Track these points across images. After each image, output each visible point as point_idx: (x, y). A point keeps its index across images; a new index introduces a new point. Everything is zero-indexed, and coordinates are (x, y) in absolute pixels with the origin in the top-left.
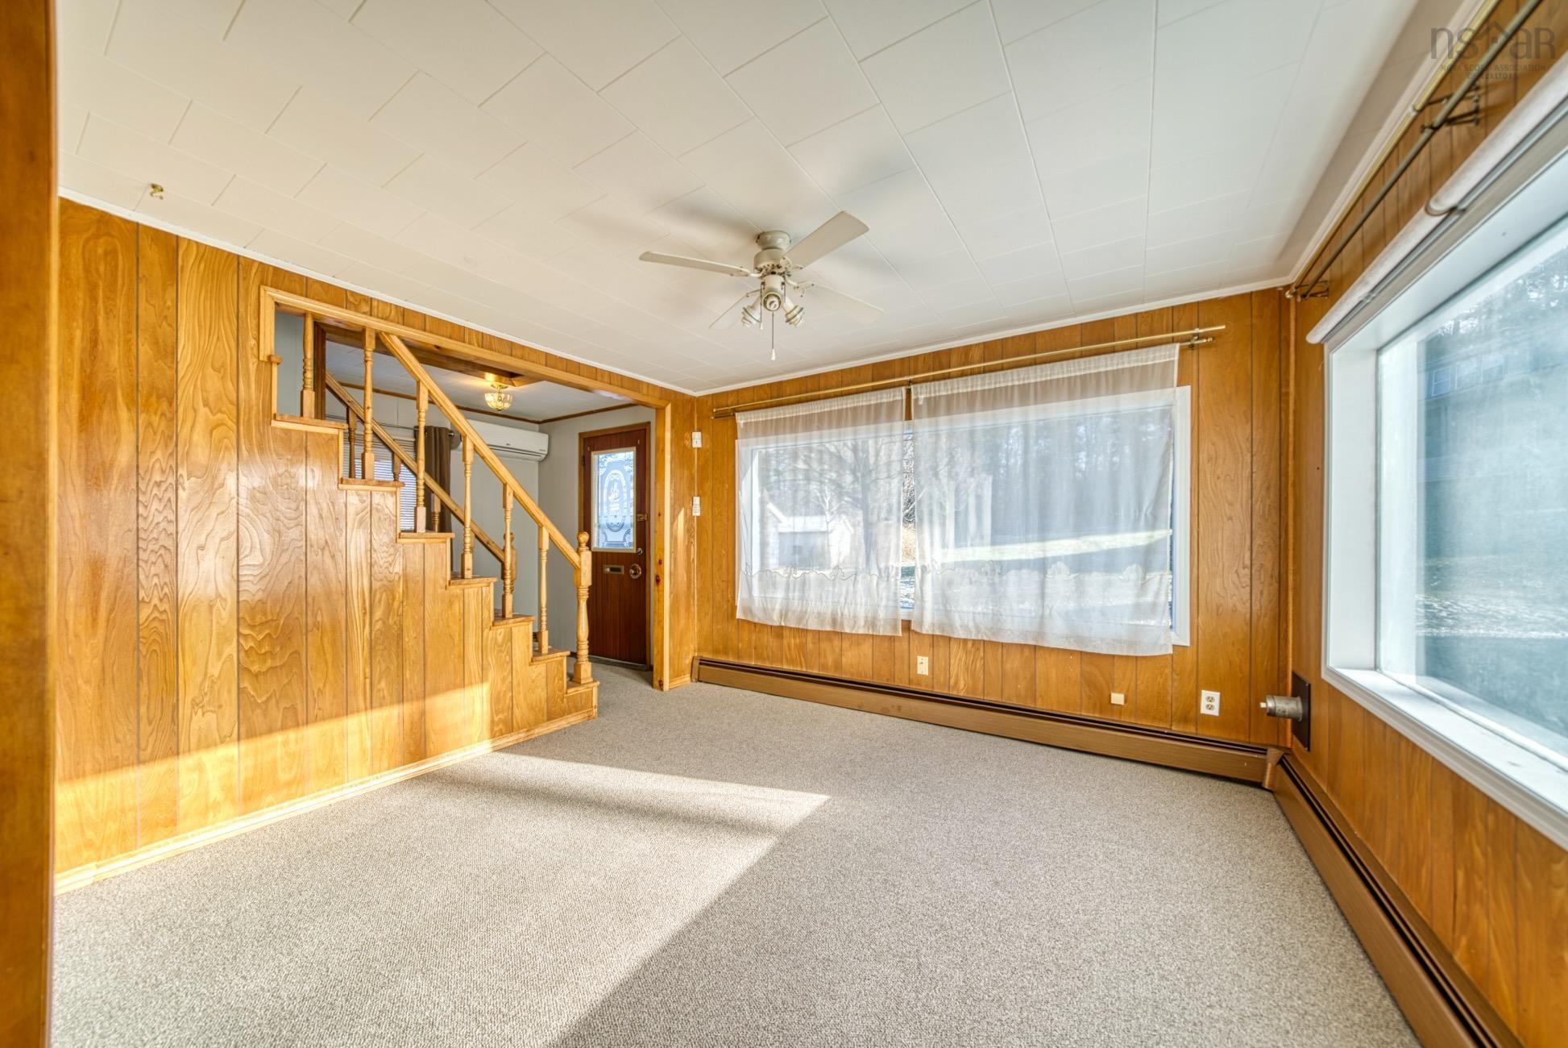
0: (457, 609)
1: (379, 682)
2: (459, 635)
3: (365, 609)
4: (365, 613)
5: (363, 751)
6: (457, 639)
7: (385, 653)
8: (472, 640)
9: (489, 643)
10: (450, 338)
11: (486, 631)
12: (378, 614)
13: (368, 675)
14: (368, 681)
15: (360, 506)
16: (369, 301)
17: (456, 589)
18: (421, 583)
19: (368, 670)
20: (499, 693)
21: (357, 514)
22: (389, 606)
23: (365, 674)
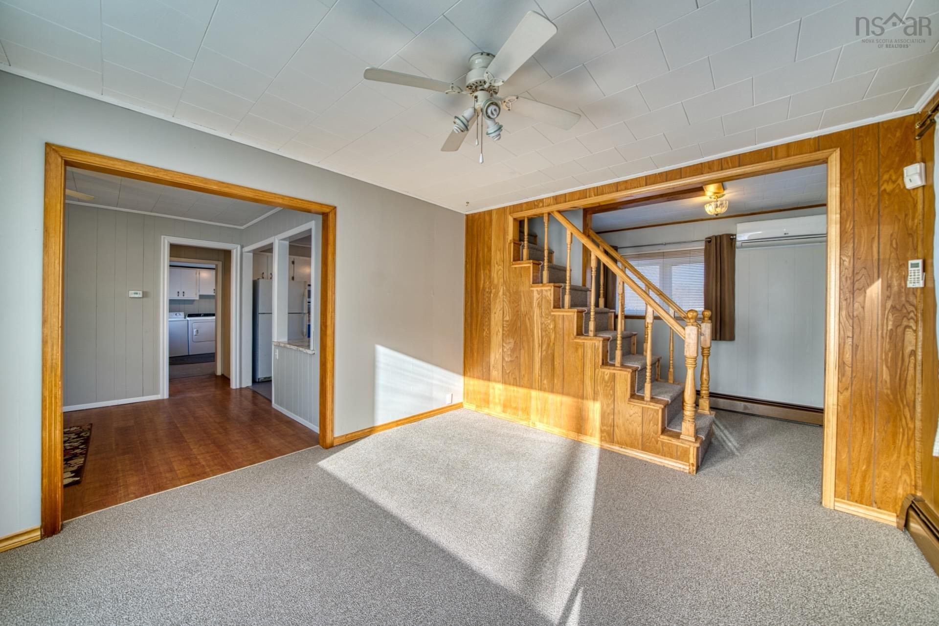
0: (580, 352)
1: (544, 380)
2: (581, 369)
3: (539, 344)
4: (539, 346)
5: (537, 409)
6: (580, 370)
7: (547, 367)
8: (588, 372)
9: (599, 378)
10: (579, 199)
11: (597, 370)
12: (544, 347)
13: (540, 375)
14: (540, 378)
15: (538, 296)
16: (541, 201)
17: (580, 340)
18: (562, 335)
19: (540, 372)
20: (605, 413)
21: (537, 300)
22: (548, 345)
23: (539, 374)
